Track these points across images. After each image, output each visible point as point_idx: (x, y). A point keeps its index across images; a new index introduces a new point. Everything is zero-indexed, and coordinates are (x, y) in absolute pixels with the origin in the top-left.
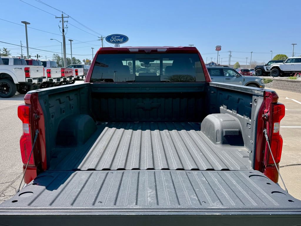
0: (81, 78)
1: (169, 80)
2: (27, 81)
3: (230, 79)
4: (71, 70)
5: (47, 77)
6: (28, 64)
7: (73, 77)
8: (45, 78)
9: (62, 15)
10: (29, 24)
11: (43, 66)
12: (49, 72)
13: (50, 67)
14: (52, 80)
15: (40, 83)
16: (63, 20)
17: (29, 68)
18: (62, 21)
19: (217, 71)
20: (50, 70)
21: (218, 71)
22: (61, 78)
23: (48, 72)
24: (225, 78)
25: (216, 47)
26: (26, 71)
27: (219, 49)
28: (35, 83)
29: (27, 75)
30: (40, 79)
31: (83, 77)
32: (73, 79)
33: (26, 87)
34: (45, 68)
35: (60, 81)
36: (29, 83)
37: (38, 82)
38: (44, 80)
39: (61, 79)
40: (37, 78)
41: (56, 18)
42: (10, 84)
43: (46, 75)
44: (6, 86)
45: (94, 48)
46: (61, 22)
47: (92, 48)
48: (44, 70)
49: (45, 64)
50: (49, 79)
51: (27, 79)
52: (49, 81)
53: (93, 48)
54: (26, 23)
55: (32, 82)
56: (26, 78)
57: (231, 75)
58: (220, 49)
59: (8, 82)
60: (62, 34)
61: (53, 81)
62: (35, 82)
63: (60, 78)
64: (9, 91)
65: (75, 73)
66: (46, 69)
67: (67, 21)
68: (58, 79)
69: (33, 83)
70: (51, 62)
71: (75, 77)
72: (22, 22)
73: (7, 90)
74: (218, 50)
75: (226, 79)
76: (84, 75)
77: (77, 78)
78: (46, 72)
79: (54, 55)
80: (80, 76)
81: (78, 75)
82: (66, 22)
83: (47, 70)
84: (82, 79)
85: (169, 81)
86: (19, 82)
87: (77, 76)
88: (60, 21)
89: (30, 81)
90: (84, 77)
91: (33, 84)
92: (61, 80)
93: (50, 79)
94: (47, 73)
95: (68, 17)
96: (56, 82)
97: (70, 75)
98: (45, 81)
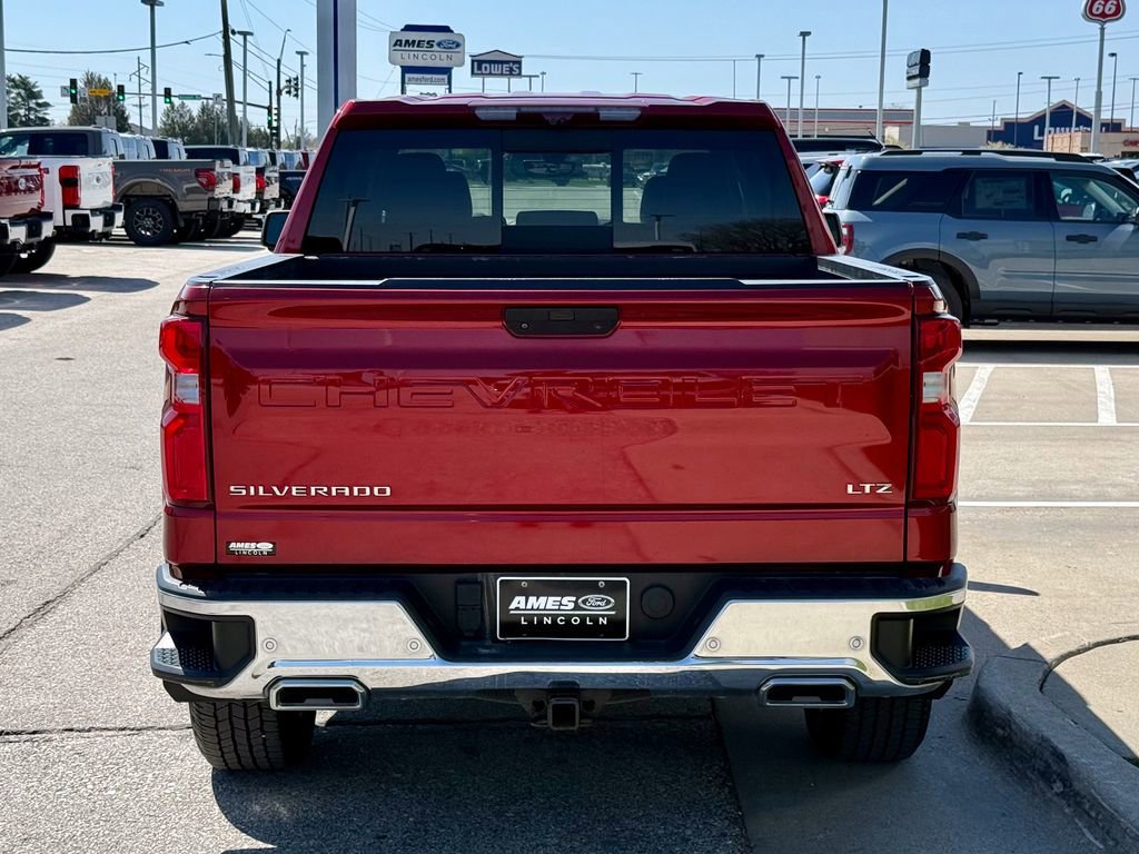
0: (97, 224)
1: (691, 245)
3: (1094, 239)
4: (35, 172)
7: (49, 216)
19: (1013, 184)
21: (1022, 184)
24: (1062, 232)
27: (1109, 7)
31: (109, 222)
32: (47, 230)
57: (1110, 214)
58: (1118, 11)
65: (58, 189)
71: (61, 217)
74: (1103, 15)
75: (1069, 238)
76: (118, 208)
77: (69, 223)
80: (94, 211)
81: (77, 207)
84: (106, 235)
85: (687, 250)
87: (70, 213)
90: (119, 218)
97: (26, 203)
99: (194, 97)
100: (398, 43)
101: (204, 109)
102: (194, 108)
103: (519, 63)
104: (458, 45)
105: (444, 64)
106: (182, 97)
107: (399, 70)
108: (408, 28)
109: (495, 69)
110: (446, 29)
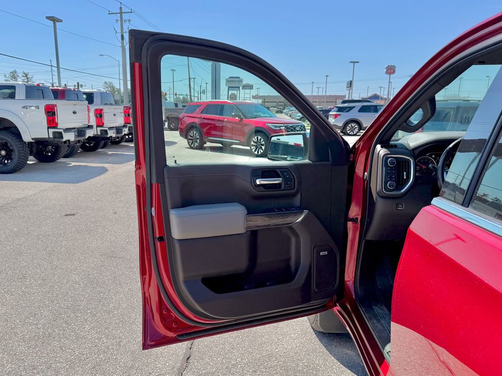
2: (51, 136)
5: (95, 127)
6: (56, 98)
8: (90, 127)
9: (121, 8)
10: (61, 21)
11: (87, 102)
12: (99, 114)
13: (100, 103)
14: (106, 131)
15: (82, 139)
16: (121, 18)
17: (56, 105)
18: (119, 19)
20: (101, 110)
22: (124, 126)
23: (98, 116)
25: (386, 68)
26: (49, 112)
27: (392, 71)
28: (69, 140)
29: (52, 122)
30: (80, 132)
33: (50, 147)
34: (90, 106)
35: (121, 133)
36: (56, 140)
37: (76, 136)
38: (90, 133)
39: (124, 129)
40: (74, 128)
41: (109, 14)
42: (13, 143)
43: (93, 122)
44: (5, 146)
45: (175, 71)
46: (119, 22)
47: (171, 70)
48: (89, 110)
49: (90, 97)
50: (99, 129)
51: (51, 131)
52: (99, 133)
53: (173, 70)
54: (54, 20)
55: (62, 138)
56: (48, 128)
58: (394, 72)
59: (9, 137)
60: (120, 45)
61: (107, 134)
62: (70, 137)
63: (121, 127)
64: (11, 159)
66: (93, 108)
67: (129, 20)
68: (118, 130)
69: (64, 140)
70: (102, 94)
72: (48, 18)
73: (9, 156)
74: (390, 73)
78: (92, 114)
79: (106, 83)
82: (127, 23)
83: (96, 110)
86: (32, 139)
88: (117, 20)
89: (57, 135)
91: (65, 142)
92: (125, 131)
93: (101, 131)
94: (96, 117)
95: (132, 12)
96: (114, 135)
98: (92, 135)
99: (182, 95)
100: (228, 81)
101: (183, 98)
102: (181, 97)
103: (253, 86)
104: (241, 81)
105: (238, 86)
106: (179, 95)
107: (227, 87)
108: (230, 77)
109: (248, 88)
110: (239, 78)
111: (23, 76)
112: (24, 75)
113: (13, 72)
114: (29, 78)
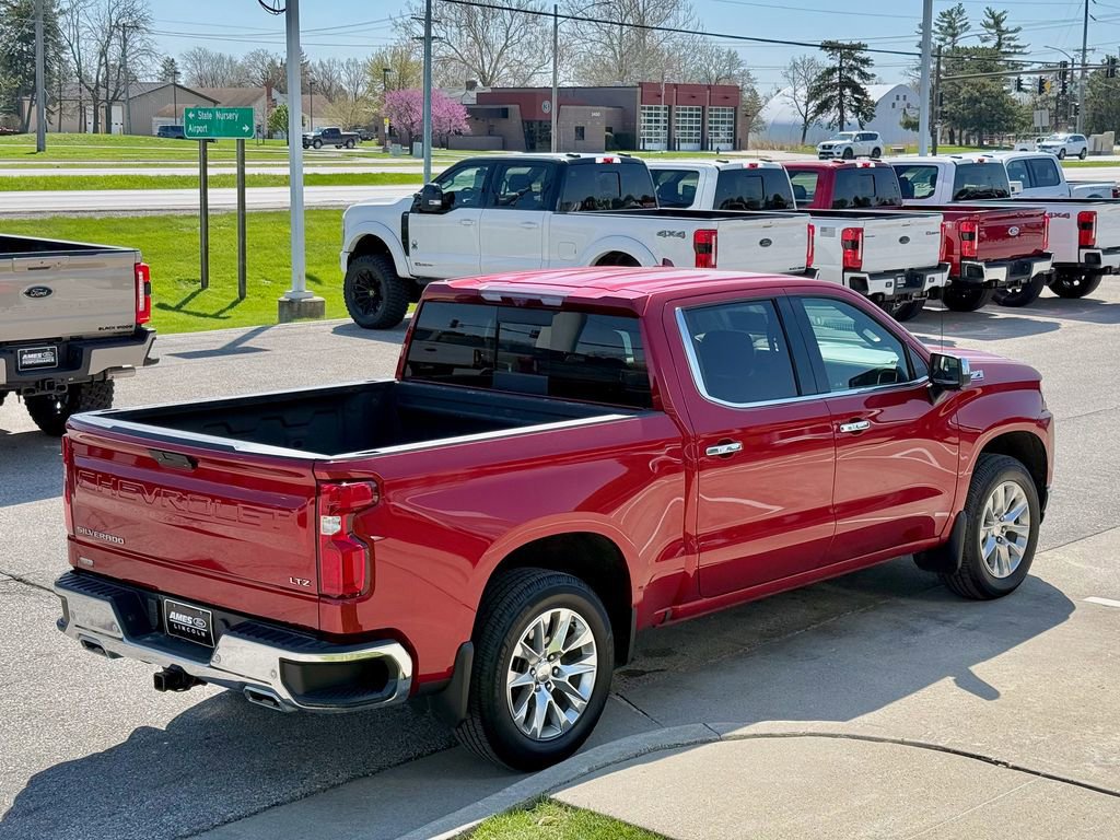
111: (987, 26)
112: (991, 21)
113: (950, 13)
114: (1007, 32)
